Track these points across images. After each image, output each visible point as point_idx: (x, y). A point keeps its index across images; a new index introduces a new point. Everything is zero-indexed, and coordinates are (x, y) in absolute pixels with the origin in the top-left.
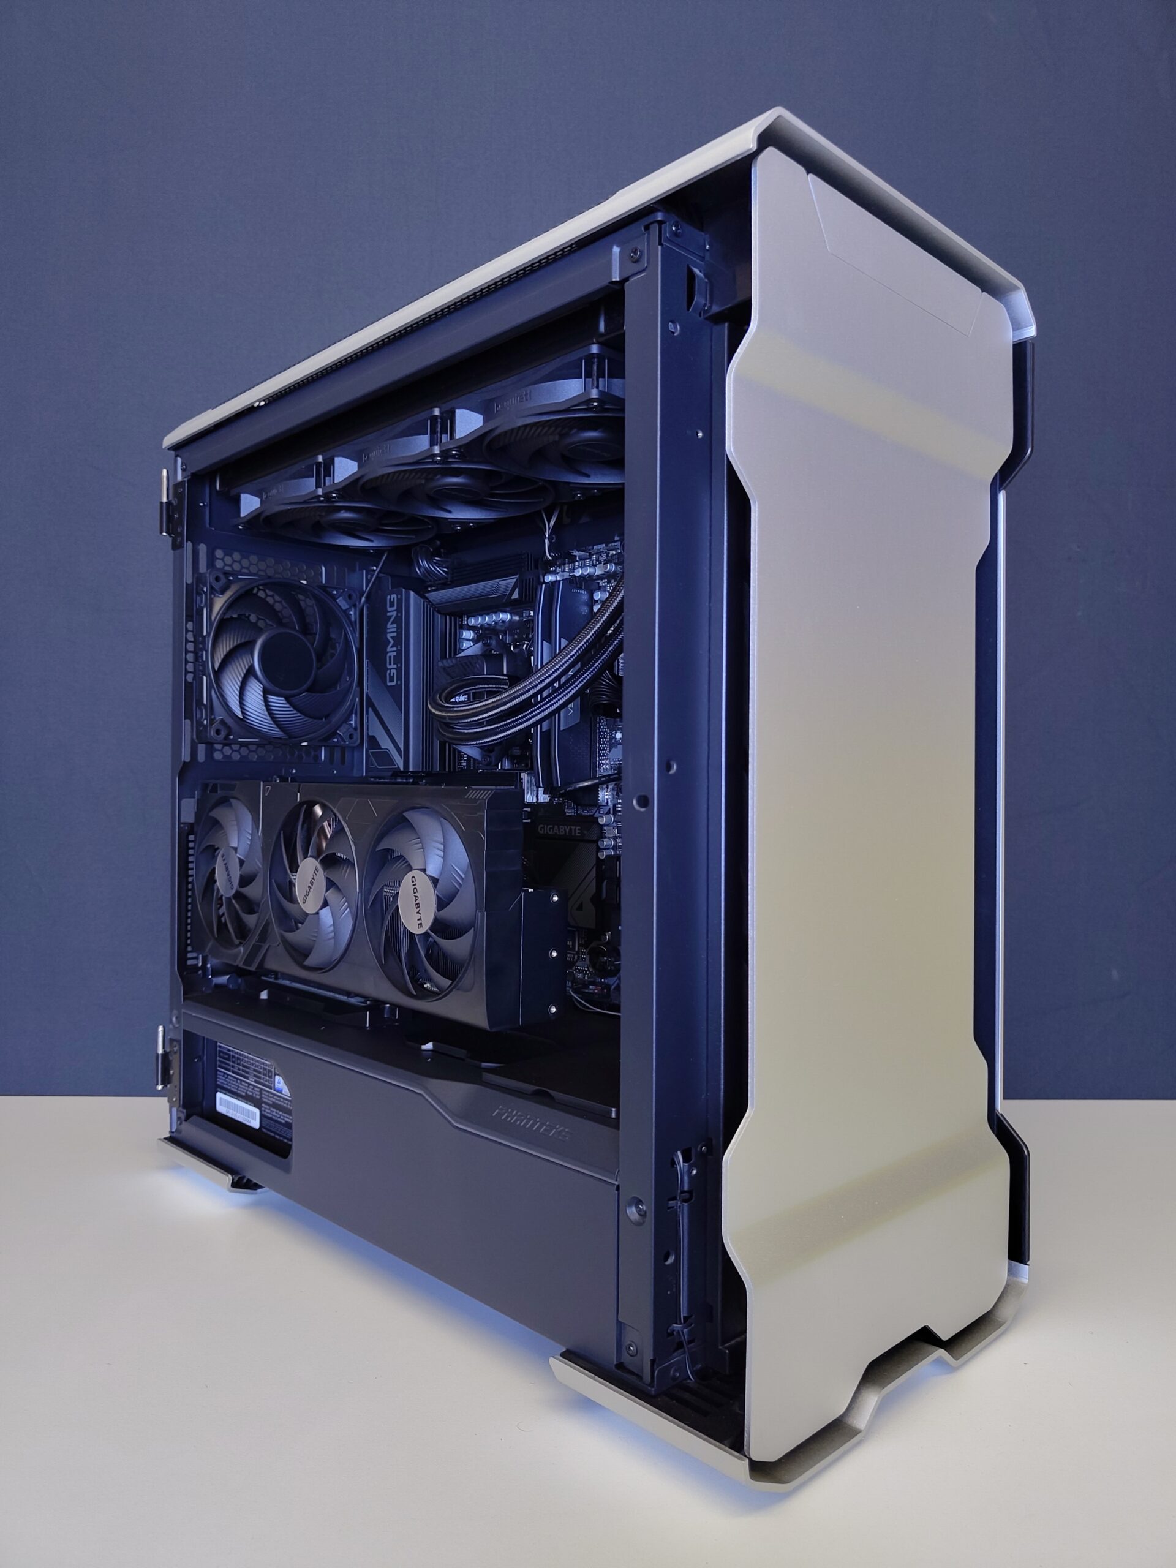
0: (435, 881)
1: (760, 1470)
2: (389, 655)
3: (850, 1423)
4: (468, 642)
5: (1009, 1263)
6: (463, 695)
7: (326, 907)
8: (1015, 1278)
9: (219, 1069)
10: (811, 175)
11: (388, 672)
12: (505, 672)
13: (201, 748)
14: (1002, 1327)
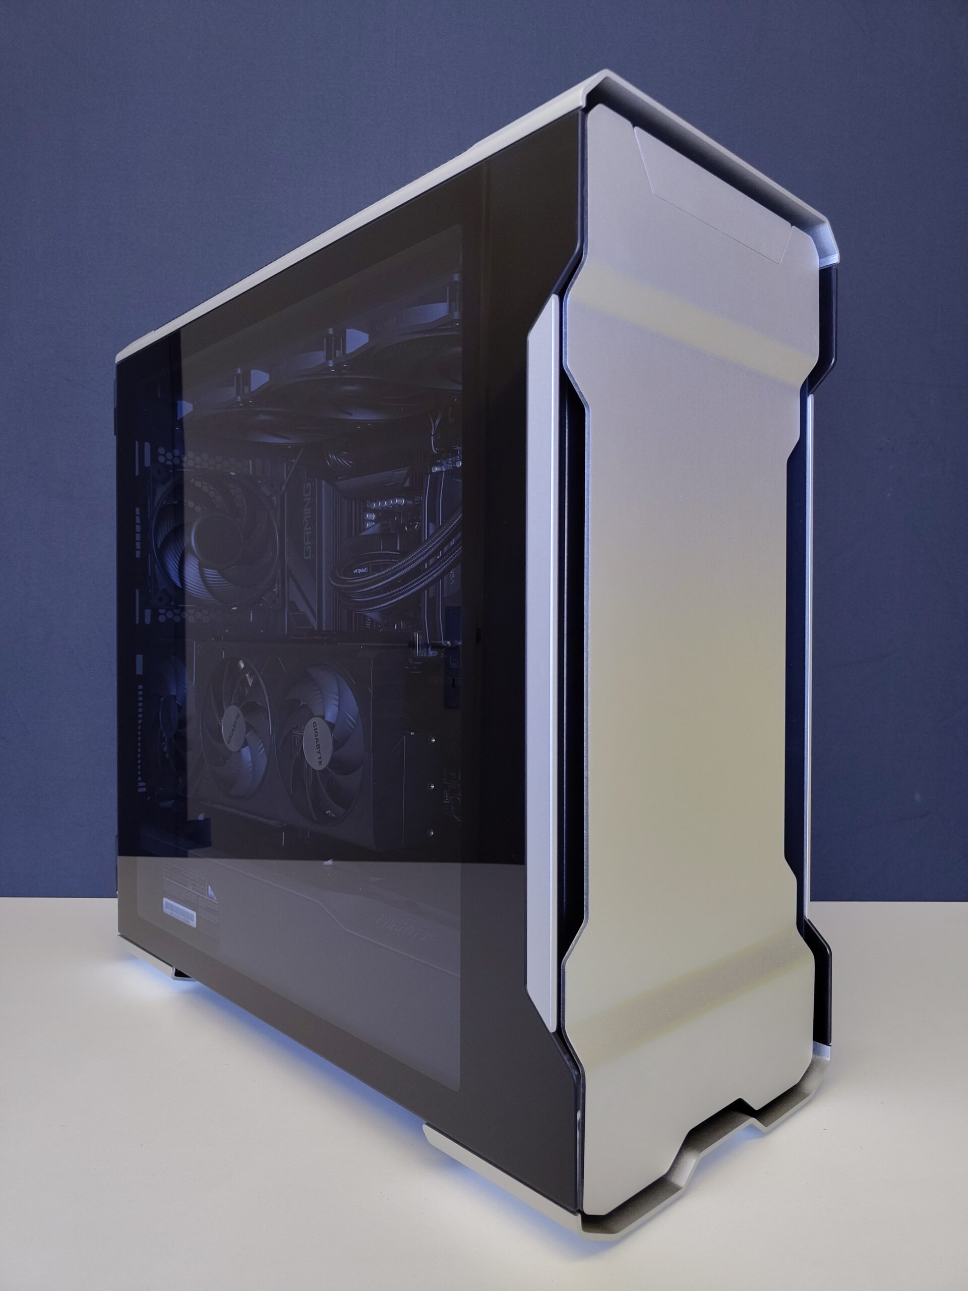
0: (331, 726)
1: (592, 1222)
2: (305, 533)
3: (672, 1180)
4: (370, 523)
5: (814, 1044)
6: (364, 568)
7: (246, 746)
8: (819, 1057)
9: (164, 878)
10: (636, 128)
11: (305, 548)
12: (398, 549)
13: (148, 613)
14: (806, 1099)
